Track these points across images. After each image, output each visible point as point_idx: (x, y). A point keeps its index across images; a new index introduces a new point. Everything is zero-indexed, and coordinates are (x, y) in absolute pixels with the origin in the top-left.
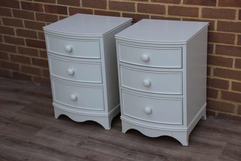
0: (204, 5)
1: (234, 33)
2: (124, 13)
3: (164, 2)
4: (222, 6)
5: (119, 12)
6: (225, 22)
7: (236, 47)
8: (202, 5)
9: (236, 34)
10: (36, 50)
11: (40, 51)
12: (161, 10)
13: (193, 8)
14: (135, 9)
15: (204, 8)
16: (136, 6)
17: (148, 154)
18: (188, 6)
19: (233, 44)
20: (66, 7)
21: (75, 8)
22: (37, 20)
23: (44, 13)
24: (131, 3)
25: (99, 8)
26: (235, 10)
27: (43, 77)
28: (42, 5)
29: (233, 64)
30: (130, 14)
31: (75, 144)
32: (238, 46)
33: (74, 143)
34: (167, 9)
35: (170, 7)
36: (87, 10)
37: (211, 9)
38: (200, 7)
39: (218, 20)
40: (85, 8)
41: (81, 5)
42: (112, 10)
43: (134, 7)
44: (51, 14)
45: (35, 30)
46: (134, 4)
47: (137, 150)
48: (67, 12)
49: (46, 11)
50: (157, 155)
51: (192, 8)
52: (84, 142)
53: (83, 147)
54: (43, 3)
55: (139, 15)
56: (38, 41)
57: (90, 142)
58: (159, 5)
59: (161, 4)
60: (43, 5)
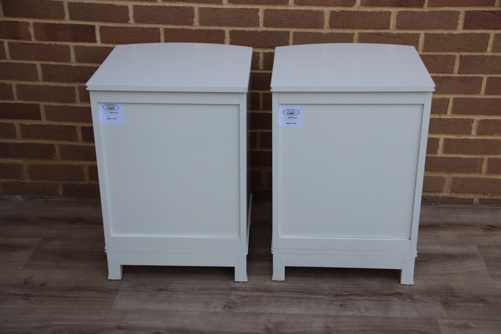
0: (401, 6)
1: (454, 54)
2: (235, 30)
3: (322, 5)
4: (435, 6)
5: (223, 28)
6: (438, 34)
7: (455, 77)
8: (397, 7)
9: (457, 55)
10: (12, 124)
11: (21, 125)
12: (316, 20)
13: (381, 12)
14: (259, 22)
15: (402, 11)
16: (261, 15)
17: (371, 296)
18: (370, 9)
19: (452, 72)
20: (93, 27)
21: (117, 28)
22: (12, 58)
23: (34, 41)
24: (251, 9)
25: (175, 24)
26: (458, 13)
27: (28, 181)
28: (28, 24)
29: (448, 109)
30: (247, 32)
31: (219, 309)
32: (459, 75)
33: (215, 308)
34: (327, 17)
35: (333, 13)
36: (147, 29)
37: (415, 12)
38: (394, 11)
39: (427, 32)
40: (141, 26)
41: (132, 21)
42: (206, 25)
43: (258, 17)
44: (53, 43)
45: (8, 82)
46: (258, 10)
47: (347, 293)
48: (95, 36)
49: (37, 38)
50: (391, 295)
51: (377, 13)
52: (232, 300)
53: (240, 311)
54: (31, 21)
55: (267, 32)
56: (16, 103)
57: (242, 297)
58: (312, 10)
59: (315, 8)
60: (31, 26)
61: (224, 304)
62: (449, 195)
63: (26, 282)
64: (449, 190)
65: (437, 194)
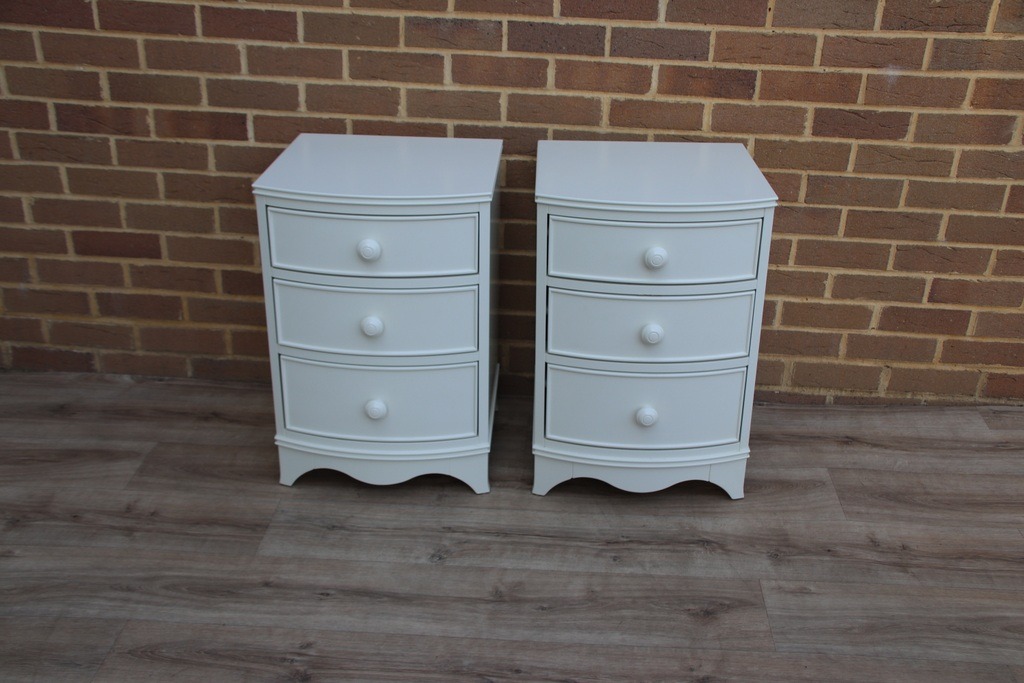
0: (720, 96)
1: (799, 172)
2: (462, 125)
3: (597, 90)
4: (769, 98)
5: (444, 121)
6: (775, 141)
7: (800, 208)
8: (713, 96)
9: (804, 174)
10: (118, 266)
11: (132, 266)
12: (587, 113)
13: (689, 104)
14: (499, 113)
15: (720, 105)
16: (503, 102)
17: (662, 544)
18: (671, 99)
19: (796, 201)
20: (243, 117)
21: (280, 118)
22: (122, 162)
23: (154, 137)
24: (488, 93)
25: (370, 114)
26: (805, 111)
27: (140, 353)
28: (145, 112)
29: (790, 257)
30: (480, 128)
31: (423, 561)
32: (805, 205)
33: (418, 558)
34: (605, 109)
35: (614, 104)
36: (325, 120)
37: (740, 106)
38: (709, 103)
39: (758, 137)
40: (317, 115)
41: (303, 107)
42: (418, 116)
43: (499, 106)
44: (182, 141)
45: (113, 200)
46: (498, 95)
47: (625, 540)
48: (246, 130)
49: (158, 134)
50: (693, 543)
51: (683, 105)
52: (445, 546)
53: (456, 564)
54: (151, 107)
55: (512, 129)
56: (124, 233)
57: (460, 542)
58: (583, 97)
59: (587, 95)
60: (151, 114)
61: (432, 552)
62: (789, 389)
63: (129, 509)
64: (789, 383)
65: (772, 388)
